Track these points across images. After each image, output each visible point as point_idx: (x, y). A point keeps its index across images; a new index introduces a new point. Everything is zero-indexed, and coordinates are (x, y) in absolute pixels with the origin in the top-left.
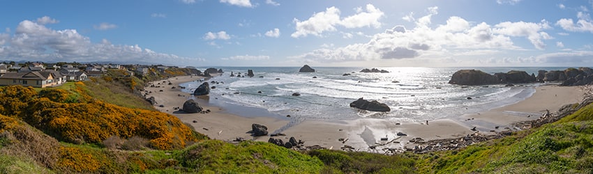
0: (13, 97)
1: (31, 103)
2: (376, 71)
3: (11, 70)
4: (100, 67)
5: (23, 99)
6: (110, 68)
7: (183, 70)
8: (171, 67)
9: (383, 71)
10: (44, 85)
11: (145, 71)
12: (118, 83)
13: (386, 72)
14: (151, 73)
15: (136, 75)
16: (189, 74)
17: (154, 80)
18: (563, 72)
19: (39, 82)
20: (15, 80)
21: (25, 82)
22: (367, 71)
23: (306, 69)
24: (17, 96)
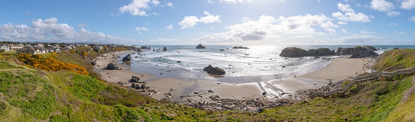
0: (22, 58)
1: (28, 60)
2: (242, 48)
3: (25, 47)
4: (72, 46)
5: (25, 59)
6: (81, 46)
7: (126, 47)
8: (118, 46)
9: (245, 48)
10: (35, 53)
11: (101, 48)
12: (77, 54)
13: (247, 48)
14: (105, 49)
15: (94, 50)
16: (128, 50)
17: (106, 53)
18: (353, 49)
19: (33, 52)
20: (23, 51)
21: (27, 52)
22: (236, 48)
23: (200, 47)
24: (24, 57)
